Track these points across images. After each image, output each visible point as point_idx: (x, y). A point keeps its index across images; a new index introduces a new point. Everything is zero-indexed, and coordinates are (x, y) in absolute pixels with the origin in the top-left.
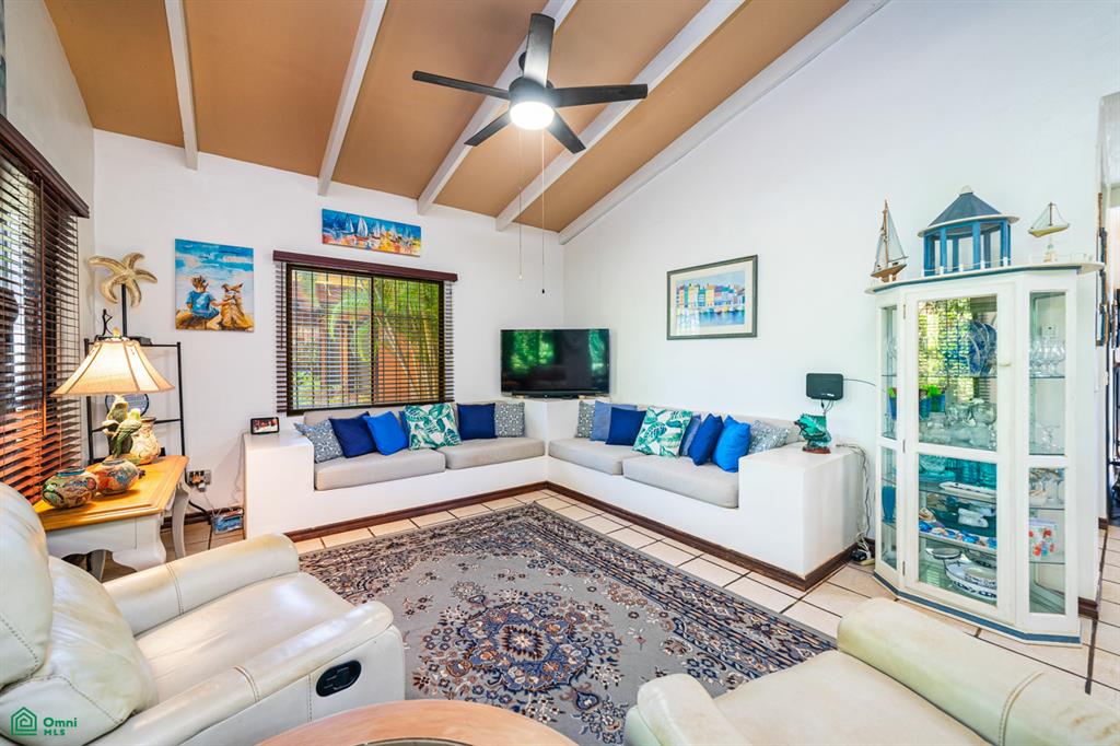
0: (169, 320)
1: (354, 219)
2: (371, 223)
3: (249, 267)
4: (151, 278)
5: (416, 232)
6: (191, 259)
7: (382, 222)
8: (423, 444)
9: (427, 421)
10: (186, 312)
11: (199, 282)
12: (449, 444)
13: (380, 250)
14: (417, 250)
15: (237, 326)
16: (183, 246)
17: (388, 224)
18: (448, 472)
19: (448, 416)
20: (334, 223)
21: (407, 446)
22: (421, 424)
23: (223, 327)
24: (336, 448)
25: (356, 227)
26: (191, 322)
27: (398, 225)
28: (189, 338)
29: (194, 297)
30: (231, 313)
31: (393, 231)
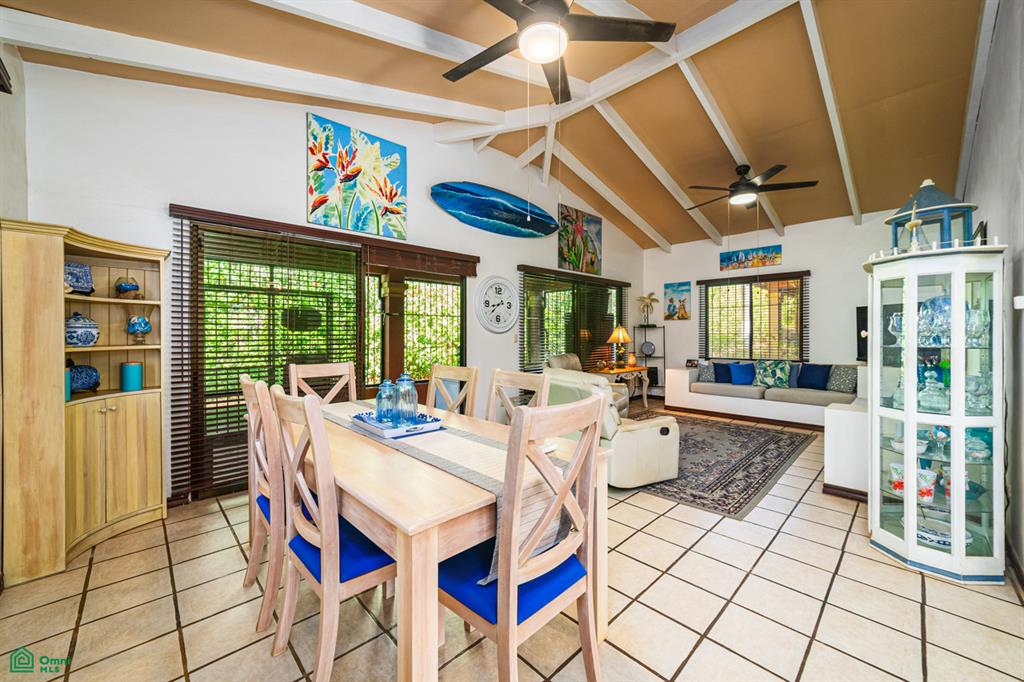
0: (662, 316)
1: (736, 253)
2: (747, 252)
3: (689, 290)
4: (657, 301)
5: (778, 249)
6: (669, 290)
7: (753, 250)
8: (759, 383)
9: (765, 370)
10: (667, 313)
11: (671, 300)
12: (778, 386)
13: (752, 266)
14: (778, 260)
15: (683, 318)
16: (667, 286)
17: (757, 250)
18: (763, 401)
19: (782, 369)
20: (727, 259)
21: (750, 383)
22: (762, 371)
23: (679, 318)
24: (712, 377)
25: (737, 257)
26: (669, 317)
27: (763, 249)
28: (669, 324)
29: (670, 306)
30: (682, 312)
31: (761, 253)
